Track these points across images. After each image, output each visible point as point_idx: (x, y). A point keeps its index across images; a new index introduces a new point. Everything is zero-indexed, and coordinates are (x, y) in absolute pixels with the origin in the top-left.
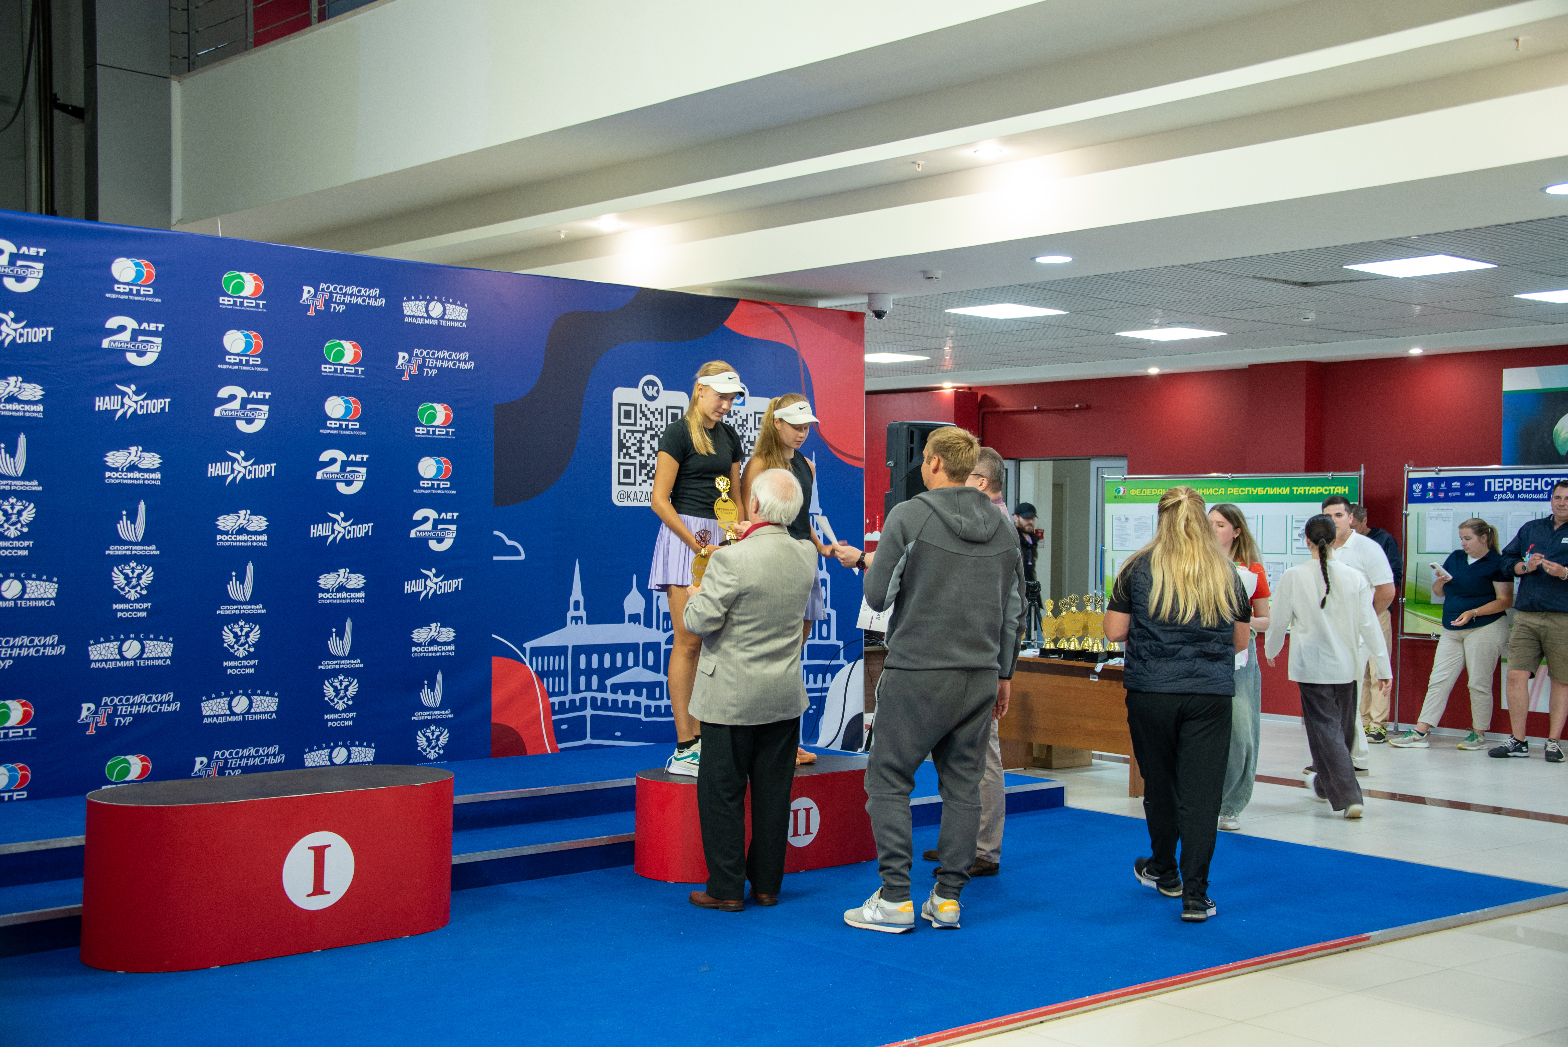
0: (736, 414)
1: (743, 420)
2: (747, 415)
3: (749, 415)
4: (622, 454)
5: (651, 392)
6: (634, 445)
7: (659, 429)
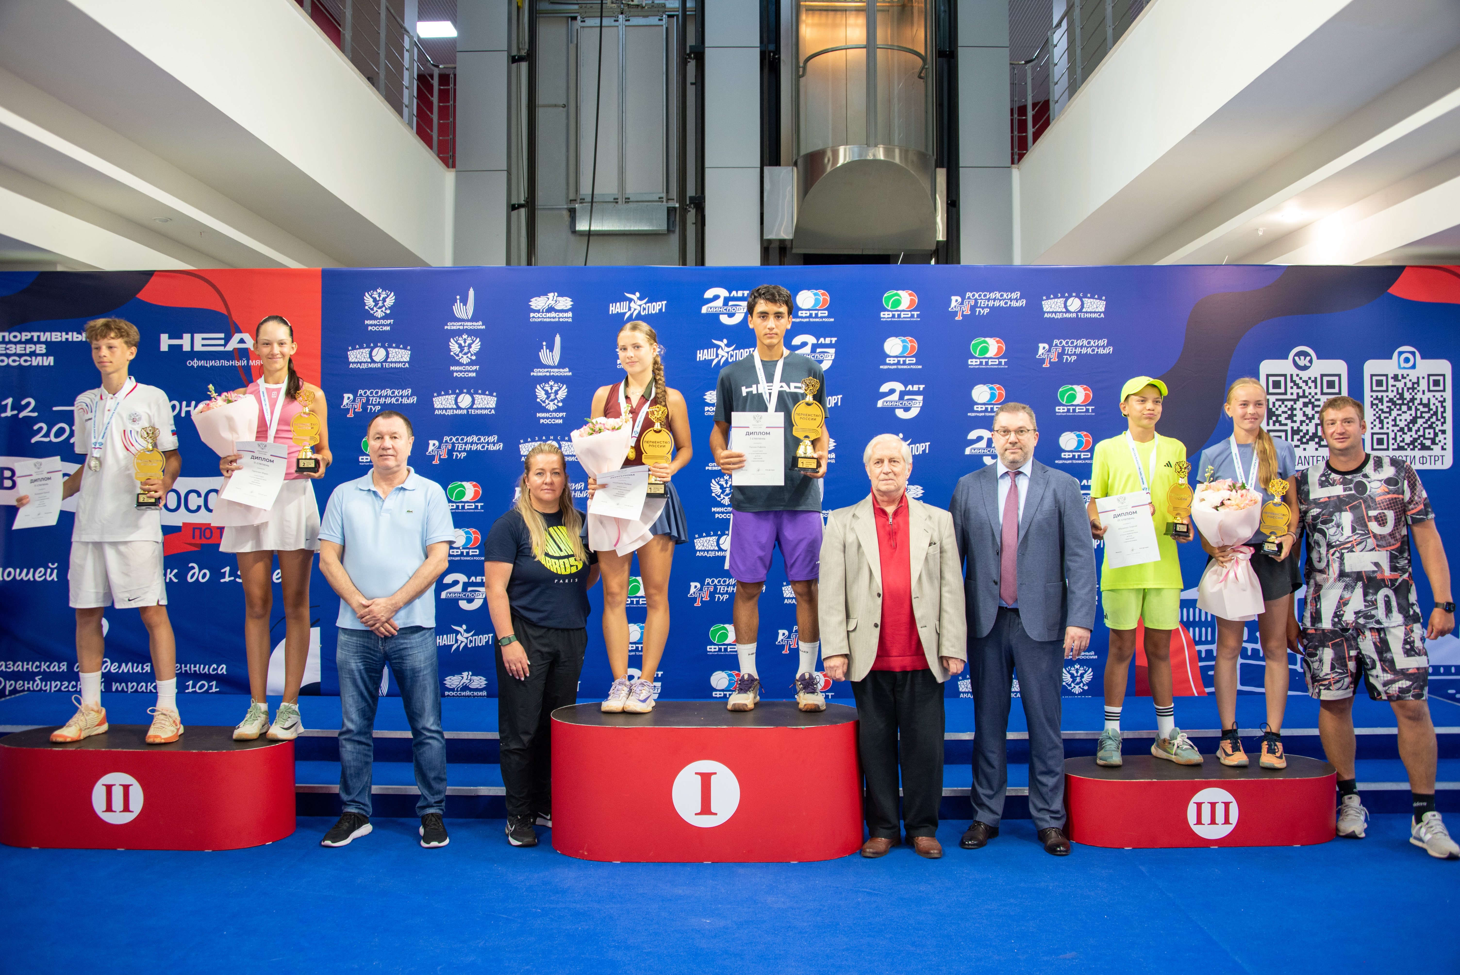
0: (1405, 378)
1: (1413, 384)
2: (1418, 378)
3: (1421, 379)
4: (1271, 422)
5: (1302, 362)
6: (1284, 412)
7: (1313, 397)
